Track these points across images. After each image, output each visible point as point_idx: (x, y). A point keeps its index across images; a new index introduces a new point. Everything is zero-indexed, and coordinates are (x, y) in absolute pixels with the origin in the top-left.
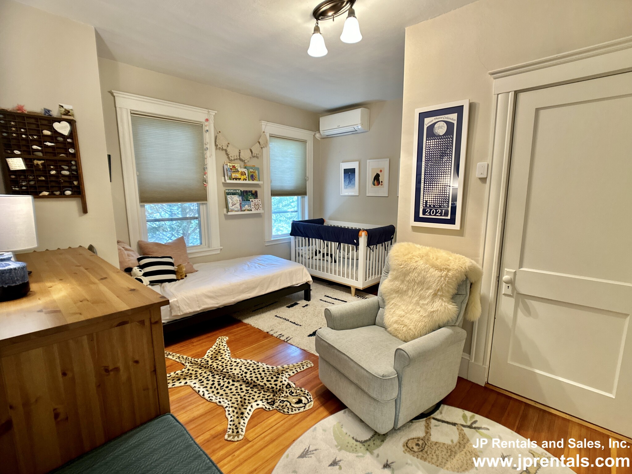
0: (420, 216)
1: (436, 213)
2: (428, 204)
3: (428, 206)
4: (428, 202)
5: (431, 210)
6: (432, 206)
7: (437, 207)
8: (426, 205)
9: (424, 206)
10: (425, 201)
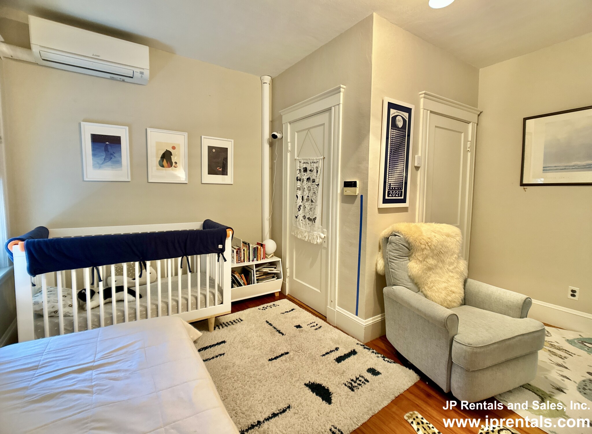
0: (386, 198)
1: (396, 194)
2: (391, 186)
3: (391, 188)
4: (391, 184)
5: (393, 191)
6: (394, 188)
7: (397, 189)
8: (390, 187)
9: (389, 188)
10: (389, 184)
